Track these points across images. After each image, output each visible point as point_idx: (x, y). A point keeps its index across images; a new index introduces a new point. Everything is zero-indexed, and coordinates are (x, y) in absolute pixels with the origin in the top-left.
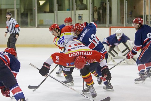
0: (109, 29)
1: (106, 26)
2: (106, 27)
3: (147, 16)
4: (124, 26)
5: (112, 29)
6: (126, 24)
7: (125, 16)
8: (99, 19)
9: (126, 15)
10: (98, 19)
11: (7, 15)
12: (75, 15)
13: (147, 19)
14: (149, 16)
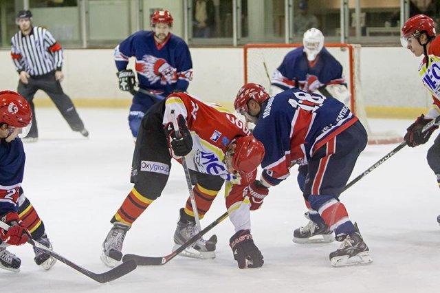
0: (242, 51)
1: (232, 41)
2: (230, 46)
3: (352, 11)
4: (284, 41)
5: (250, 51)
6: (291, 37)
7: (288, 13)
8: (211, 22)
9: (291, 9)
10: (206, 22)
11: (18, 20)
12: (141, 11)
13: (351, 20)
14: (358, 11)
